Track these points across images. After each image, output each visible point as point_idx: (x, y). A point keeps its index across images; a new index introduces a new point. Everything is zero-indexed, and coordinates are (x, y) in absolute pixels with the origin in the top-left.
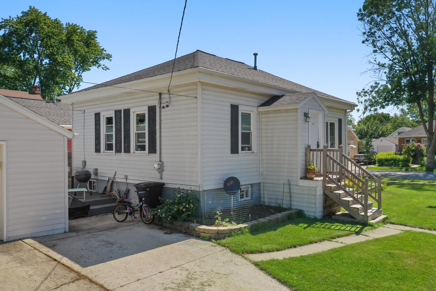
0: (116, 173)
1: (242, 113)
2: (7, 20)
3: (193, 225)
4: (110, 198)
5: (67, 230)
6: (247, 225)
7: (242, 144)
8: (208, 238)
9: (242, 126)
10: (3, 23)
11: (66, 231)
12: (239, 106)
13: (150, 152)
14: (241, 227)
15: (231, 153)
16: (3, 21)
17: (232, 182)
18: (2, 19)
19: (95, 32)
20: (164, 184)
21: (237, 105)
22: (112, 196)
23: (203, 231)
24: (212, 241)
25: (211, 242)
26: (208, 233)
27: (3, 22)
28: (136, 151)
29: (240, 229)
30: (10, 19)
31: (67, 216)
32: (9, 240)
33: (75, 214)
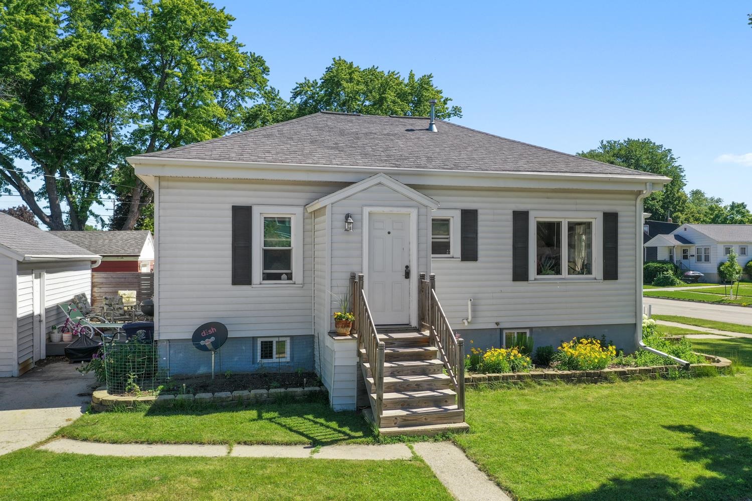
1: (265, 218)
2: (302, 84)
5: (16, 375)
7: (264, 269)
10: (298, 89)
11: (13, 375)
12: (253, 207)
15: (232, 284)
16: (298, 86)
17: (212, 330)
18: (297, 83)
19: (430, 76)
27: (298, 87)
30: (305, 83)
31: (15, 357)
33: (75, 357)
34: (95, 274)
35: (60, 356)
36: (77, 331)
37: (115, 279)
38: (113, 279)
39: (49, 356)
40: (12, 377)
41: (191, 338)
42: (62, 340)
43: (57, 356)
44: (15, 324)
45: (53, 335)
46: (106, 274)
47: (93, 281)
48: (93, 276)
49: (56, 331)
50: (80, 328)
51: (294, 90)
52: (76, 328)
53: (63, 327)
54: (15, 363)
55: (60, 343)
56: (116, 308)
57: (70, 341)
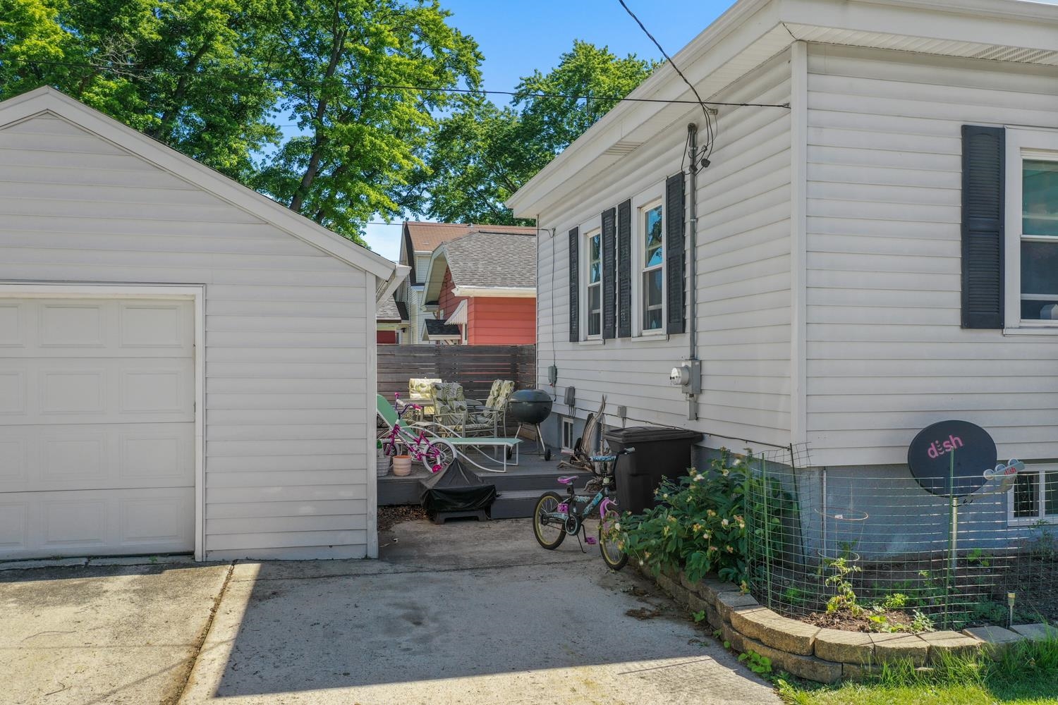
0: (604, 400)
1: (1025, 161)
2: (529, 79)
3: (727, 599)
4: (582, 472)
5: (373, 552)
6: (975, 641)
7: (1023, 291)
8: (769, 669)
9: (1026, 217)
10: (523, 88)
11: (369, 555)
12: (1008, 132)
13: (670, 331)
14: (938, 648)
15: (963, 327)
16: (524, 82)
17: (952, 444)
18: (522, 78)
20: (700, 437)
21: (1001, 126)
22: (585, 467)
23: (755, 633)
24: (777, 687)
25: (770, 690)
26: (771, 647)
27: (523, 85)
28: (644, 329)
29: (931, 655)
30: (535, 77)
31: (373, 509)
32: (209, 559)
33: (449, 509)
36: (419, 455)
40: (367, 558)
41: (907, 462)
42: (390, 471)
43: (391, 506)
49: (381, 452)
50: (426, 448)
51: (517, 88)
52: (416, 448)
54: (373, 525)
55: (393, 478)
56: (455, 409)
57: (409, 475)
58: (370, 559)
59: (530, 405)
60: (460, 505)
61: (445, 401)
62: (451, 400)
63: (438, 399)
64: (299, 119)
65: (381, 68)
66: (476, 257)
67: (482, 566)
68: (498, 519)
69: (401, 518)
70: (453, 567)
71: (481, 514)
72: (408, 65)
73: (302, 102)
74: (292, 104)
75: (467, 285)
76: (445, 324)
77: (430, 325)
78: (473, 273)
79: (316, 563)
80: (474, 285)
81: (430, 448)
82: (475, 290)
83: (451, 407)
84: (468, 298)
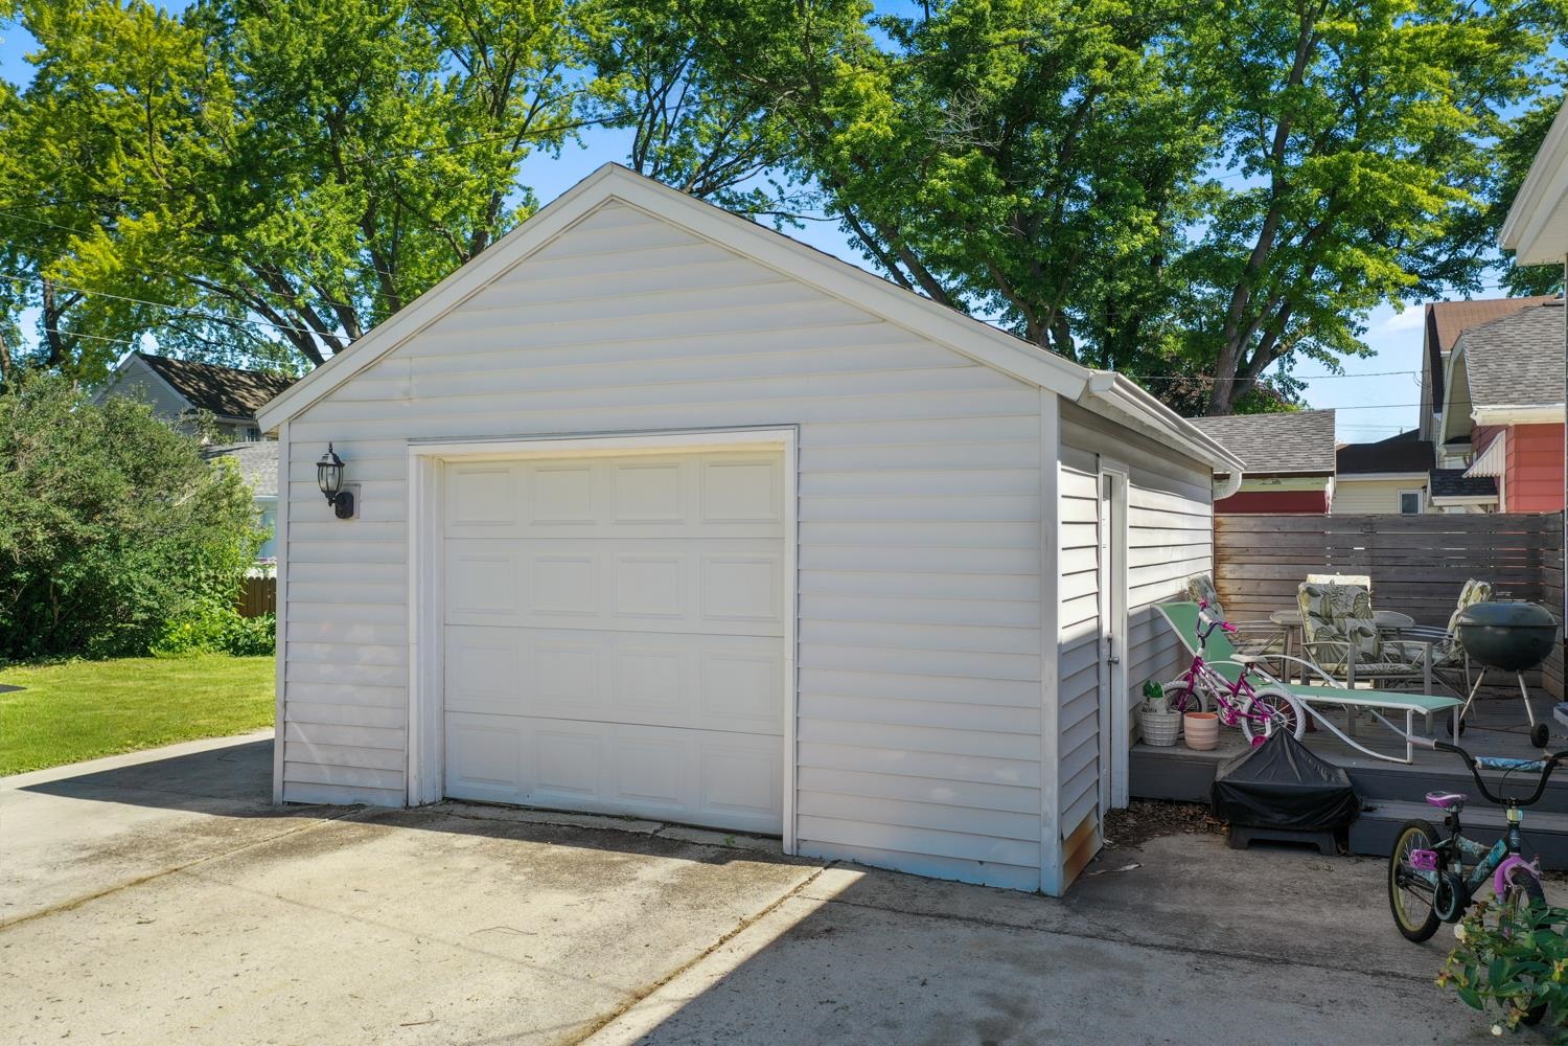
5: (1054, 882)
11: (1043, 888)
31: (1051, 808)
32: (801, 853)
33: (1256, 823)
34: (1226, 519)
35: (1186, 803)
36: (1235, 714)
37: (1290, 536)
38: (1281, 536)
39: (1141, 800)
40: (1040, 894)
42: (1180, 740)
43: (1170, 802)
44: (1050, 670)
45: (1149, 717)
46: (1258, 521)
47: (1220, 542)
48: (1216, 525)
49: (1160, 704)
50: (1248, 702)
52: (1230, 700)
53: (1181, 690)
54: (1050, 836)
55: (1180, 752)
56: (1347, 632)
57: (1214, 750)
58: (1044, 895)
59: (1502, 632)
60: (1278, 818)
61: (1327, 618)
62: (1342, 616)
63: (1312, 614)
64: (1242, 163)
65: (1385, 51)
66: (1527, 352)
67: (1232, 952)
68: (1362, 856)
69: (1176, 826)
70: (1172, 941)
71: (1325, 841)
72: (1433, 33)
73: (1249, 134)
74: (1233, 140)
75: (1496, 403)
76: (1464, 476)
77: (1438, 479)
78: (1515, 381)
79: (949, 887)
80: (1511, 402)
81: (1254, 704)
82: (1513, 412)
83: (1339, 630)
84: (1507, 428)
